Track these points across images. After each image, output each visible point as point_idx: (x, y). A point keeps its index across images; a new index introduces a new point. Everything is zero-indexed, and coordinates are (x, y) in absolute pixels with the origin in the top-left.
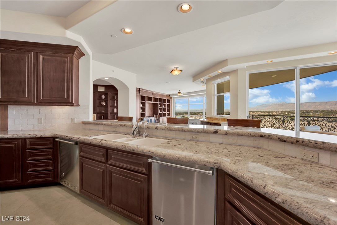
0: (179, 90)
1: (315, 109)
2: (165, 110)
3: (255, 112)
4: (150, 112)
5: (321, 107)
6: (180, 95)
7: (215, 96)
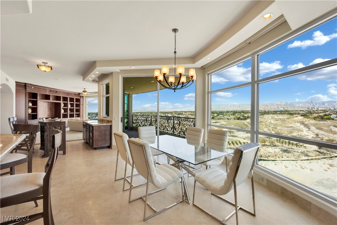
0: (85, 89)
1: (227, 110)
2: (72, 110)
3: (187, 112)
4: (49, 113)
5: (231, 108)
6: (85, 94)
7: (104, 97)
